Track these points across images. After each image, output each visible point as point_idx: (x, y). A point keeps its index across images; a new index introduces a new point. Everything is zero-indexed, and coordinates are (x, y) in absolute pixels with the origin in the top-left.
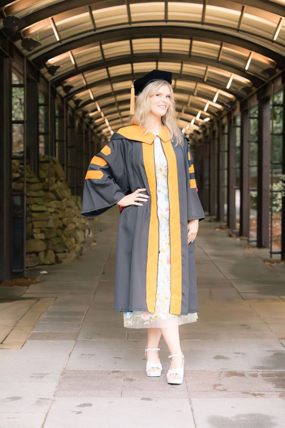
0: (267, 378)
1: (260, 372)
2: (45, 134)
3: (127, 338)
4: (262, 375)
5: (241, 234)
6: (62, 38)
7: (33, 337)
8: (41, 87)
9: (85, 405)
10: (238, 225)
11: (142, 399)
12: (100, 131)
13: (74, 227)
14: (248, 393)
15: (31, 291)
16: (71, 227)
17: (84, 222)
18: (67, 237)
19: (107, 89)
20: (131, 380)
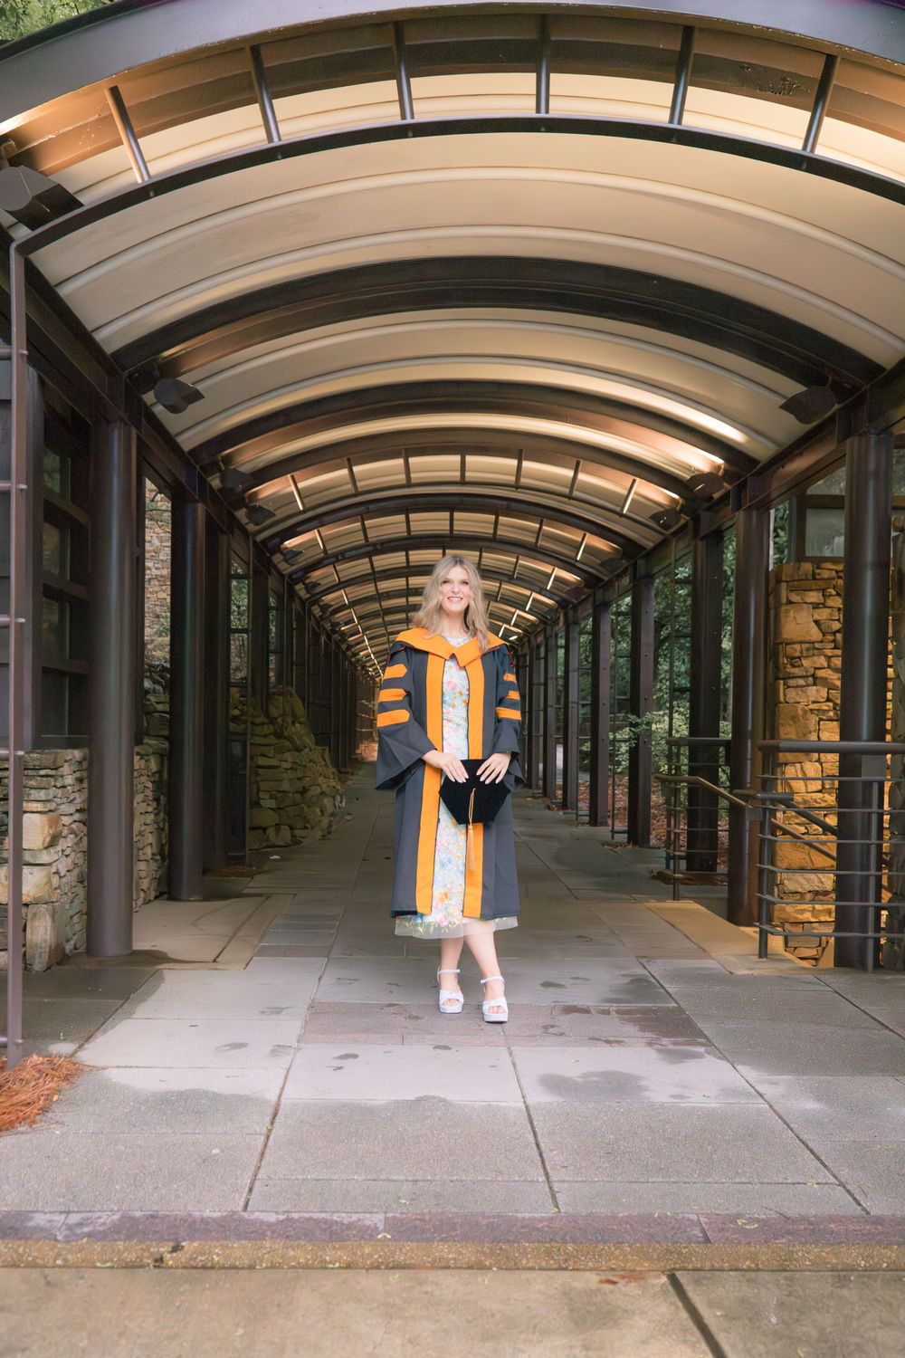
0: (626, 1017)
1: (614, 1007)
2: (279, 652)
3: (407, 954)
4: (618, 1012)
5: (564, 805)
6: (307, 506)
7: (262, 952)
8: (272, 582)
9: (347, 1056)
10: (560, 793)
11: (435, 1048)
12: (355, 655)
13: (319, 791)
14: (599, 1040)
15: (257, 884)
16: (315, 791)
17: (334, 784)
18: (309, 806)
19: (369, 589)
20: (417, 1018)
